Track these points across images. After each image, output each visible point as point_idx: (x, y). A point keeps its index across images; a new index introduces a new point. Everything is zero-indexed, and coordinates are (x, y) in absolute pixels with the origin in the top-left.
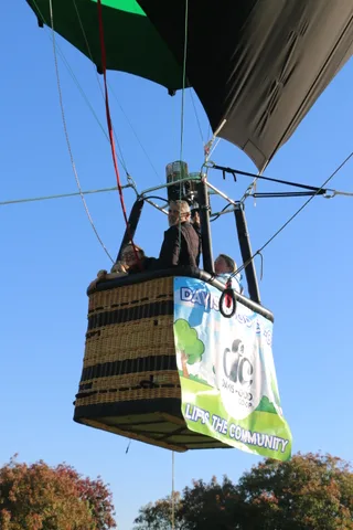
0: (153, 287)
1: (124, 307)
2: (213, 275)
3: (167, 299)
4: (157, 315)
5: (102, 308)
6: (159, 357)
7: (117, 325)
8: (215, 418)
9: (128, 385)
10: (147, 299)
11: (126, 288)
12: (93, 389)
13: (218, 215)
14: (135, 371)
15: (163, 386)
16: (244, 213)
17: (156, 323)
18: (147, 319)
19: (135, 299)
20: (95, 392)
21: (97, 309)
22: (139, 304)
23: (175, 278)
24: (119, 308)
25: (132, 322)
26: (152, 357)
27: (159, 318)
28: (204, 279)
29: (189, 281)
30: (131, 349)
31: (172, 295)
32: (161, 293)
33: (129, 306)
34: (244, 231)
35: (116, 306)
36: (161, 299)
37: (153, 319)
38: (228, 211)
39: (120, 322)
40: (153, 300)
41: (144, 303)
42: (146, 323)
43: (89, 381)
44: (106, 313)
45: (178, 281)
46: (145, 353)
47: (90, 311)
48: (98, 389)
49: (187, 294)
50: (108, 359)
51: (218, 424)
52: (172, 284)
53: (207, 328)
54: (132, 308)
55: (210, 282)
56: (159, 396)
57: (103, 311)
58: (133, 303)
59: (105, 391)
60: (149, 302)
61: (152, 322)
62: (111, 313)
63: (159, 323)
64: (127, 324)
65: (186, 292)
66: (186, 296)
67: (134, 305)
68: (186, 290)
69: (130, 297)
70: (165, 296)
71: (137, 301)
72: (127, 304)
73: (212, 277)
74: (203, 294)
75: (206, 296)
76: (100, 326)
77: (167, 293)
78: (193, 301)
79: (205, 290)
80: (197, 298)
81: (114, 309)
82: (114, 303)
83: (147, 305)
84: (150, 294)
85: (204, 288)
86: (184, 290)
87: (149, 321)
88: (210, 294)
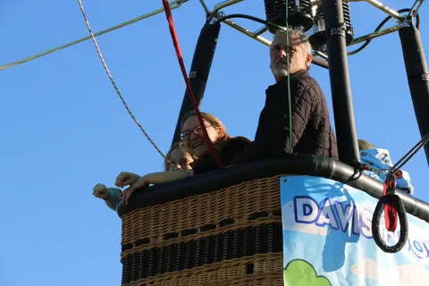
0: (241, 198)
1: (188, 238)
2: (358, 167)
3: (269, 220)
4: (251, 253)
5: (147, 241)
7: (176, 274)
10: (230, 221)
11: (190, 200)
13: (367, 39)
16: (418, 33)
17: (250, 268)
18: (233, 262)
19: (208, 222)
21: (139, 243)
22: (216, 232)
23: (282, 179)
24: (179, 240)
25: (204, 268)
27: (256, 260)
28: (339, 177)
29: (308, 182)
31: (278, 213)
32: (258, 210)
33: (198, 236)
34: (421, 71)
35: (174, 235)
36: (257, 222)
37: (243, 261)
38: (388, 31)
39: (181, 268)
40: (242, 223)
41: (226, 229)
42: (230, 270)
44: (155, 250)
45: (289, 184)
47: (124, 248)
49: (307, 210)
52: (276, 189)
53: (350, 273)
54: (202, 241)
55: (352, 182)
57: (148, 248)
58: (205, 228)
60: (234, 227)
61: (243, 268)
62: (165, 249)
63: (256, 268)
64: (194, 270)
65: (305, 206)
66: (305, 214)
67: (207, 234)
68: (305, 201)
69: (199, 219)
70: (264, 214)
71: (212, 226)
72: (194, 231)
73: (355, 173)
74: (339, 207)
75: (345, 211)
76: (145, 277)
77: (269, 209)
78: (320, 222)
79: (344, 199)
80: (327, 217)
81: (170, 242)
82: (169, 230)
83: (231, 233)
84: (236, 212)
85: (342, 195)
86: (300, 202)
87: (237, 265)
88: (355, 207)
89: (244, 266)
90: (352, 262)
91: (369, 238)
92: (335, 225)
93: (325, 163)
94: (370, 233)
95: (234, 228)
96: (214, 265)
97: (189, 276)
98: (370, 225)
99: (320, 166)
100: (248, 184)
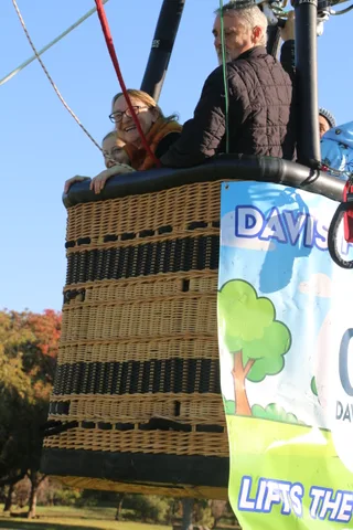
0: (182, 203)
1: (127, 243)
2: (314, 167)
3: (208, 232)
4: (187, 268)
5: (87, 241)
6: (192, 362)
7: (113, 282)
8: (318, 493)
9: (132, 419)
10: (169, 229)
11: (130, 200)
12: (70, 418)
14: (144, 391)
15: (199, 428)
17: (186, 285)
18: (169, 276)
19: (147, 227)
20: (75, 424)
21: (81, 241)
22: (154, 239)
23: (224, 185)
26: (178, 362)
27: (192, 275)
28: (291, 182)
29: (253, 188)
30: (138, 340)
31: (217, 224)
32: (197, 219)
33: (136, 242)
35: (114, 238)
36: (196, 233)
37: (180, 275)
40: (180, 232)
41: (164, 238)
42: (166, 284)
43: (65, 398)
44: (95, 252)
45: (231, 191)
46: (164, 352)
47: (69, 245)
48: (80, 417)
49: (250, 222)
50: (99, 355)
51: (327, 504)
52: (217, 196)
53: (297, 292)
54: (141, 247)
55: (307, 185)
56: (191, 450)
57: (90, 248)
58: (144, 234)
59: (91, 425)
60: (172, 236)
61: (179, 284)
62: (105, 252)
63: (192, 286)
64: (131, 280)
65: (247, 216)
66: (247, 227)
67: (145, 241)
68: (248, 211)
69: (138, 222)
70: (203, 225)
71: (151, 233)
72: (132, 236)
73: (312, 174)
74: (288, 216)
75: (295, 221)
76: (85, 280)
77: (208, 219)
78: (264, 235)
79: (295, 206)
80: (274, 229)
81: (110, 245)
82: (110, 233)
83: (168, 242)
84: (175, 219)
85: (292, 201)
86: (243, 213)
87: (173, 280)
88: (308, 215)
89: (180, 282)
90: (300, 279)
91: (323, 250)
92: (282, 238)
93: (274, 167)
94: (325, 245)
95: (172, 238)
96: (150, 277)
97: (125, 285)
98: (325, 235)
99: (267, 170)
100: (189, 188)
